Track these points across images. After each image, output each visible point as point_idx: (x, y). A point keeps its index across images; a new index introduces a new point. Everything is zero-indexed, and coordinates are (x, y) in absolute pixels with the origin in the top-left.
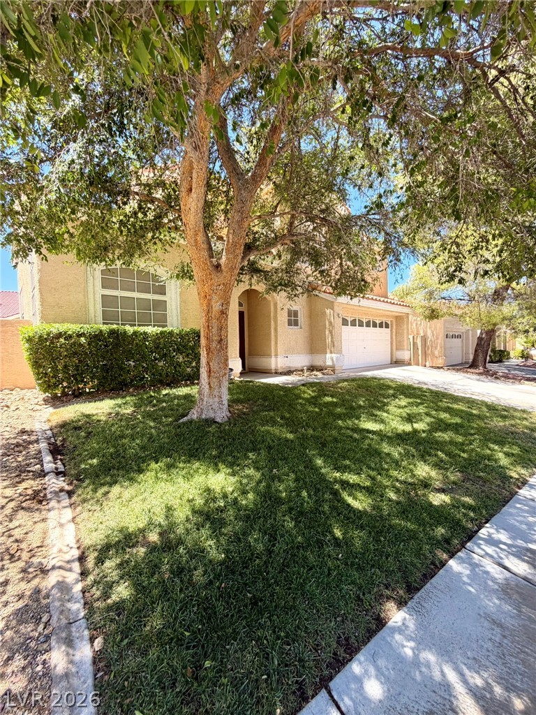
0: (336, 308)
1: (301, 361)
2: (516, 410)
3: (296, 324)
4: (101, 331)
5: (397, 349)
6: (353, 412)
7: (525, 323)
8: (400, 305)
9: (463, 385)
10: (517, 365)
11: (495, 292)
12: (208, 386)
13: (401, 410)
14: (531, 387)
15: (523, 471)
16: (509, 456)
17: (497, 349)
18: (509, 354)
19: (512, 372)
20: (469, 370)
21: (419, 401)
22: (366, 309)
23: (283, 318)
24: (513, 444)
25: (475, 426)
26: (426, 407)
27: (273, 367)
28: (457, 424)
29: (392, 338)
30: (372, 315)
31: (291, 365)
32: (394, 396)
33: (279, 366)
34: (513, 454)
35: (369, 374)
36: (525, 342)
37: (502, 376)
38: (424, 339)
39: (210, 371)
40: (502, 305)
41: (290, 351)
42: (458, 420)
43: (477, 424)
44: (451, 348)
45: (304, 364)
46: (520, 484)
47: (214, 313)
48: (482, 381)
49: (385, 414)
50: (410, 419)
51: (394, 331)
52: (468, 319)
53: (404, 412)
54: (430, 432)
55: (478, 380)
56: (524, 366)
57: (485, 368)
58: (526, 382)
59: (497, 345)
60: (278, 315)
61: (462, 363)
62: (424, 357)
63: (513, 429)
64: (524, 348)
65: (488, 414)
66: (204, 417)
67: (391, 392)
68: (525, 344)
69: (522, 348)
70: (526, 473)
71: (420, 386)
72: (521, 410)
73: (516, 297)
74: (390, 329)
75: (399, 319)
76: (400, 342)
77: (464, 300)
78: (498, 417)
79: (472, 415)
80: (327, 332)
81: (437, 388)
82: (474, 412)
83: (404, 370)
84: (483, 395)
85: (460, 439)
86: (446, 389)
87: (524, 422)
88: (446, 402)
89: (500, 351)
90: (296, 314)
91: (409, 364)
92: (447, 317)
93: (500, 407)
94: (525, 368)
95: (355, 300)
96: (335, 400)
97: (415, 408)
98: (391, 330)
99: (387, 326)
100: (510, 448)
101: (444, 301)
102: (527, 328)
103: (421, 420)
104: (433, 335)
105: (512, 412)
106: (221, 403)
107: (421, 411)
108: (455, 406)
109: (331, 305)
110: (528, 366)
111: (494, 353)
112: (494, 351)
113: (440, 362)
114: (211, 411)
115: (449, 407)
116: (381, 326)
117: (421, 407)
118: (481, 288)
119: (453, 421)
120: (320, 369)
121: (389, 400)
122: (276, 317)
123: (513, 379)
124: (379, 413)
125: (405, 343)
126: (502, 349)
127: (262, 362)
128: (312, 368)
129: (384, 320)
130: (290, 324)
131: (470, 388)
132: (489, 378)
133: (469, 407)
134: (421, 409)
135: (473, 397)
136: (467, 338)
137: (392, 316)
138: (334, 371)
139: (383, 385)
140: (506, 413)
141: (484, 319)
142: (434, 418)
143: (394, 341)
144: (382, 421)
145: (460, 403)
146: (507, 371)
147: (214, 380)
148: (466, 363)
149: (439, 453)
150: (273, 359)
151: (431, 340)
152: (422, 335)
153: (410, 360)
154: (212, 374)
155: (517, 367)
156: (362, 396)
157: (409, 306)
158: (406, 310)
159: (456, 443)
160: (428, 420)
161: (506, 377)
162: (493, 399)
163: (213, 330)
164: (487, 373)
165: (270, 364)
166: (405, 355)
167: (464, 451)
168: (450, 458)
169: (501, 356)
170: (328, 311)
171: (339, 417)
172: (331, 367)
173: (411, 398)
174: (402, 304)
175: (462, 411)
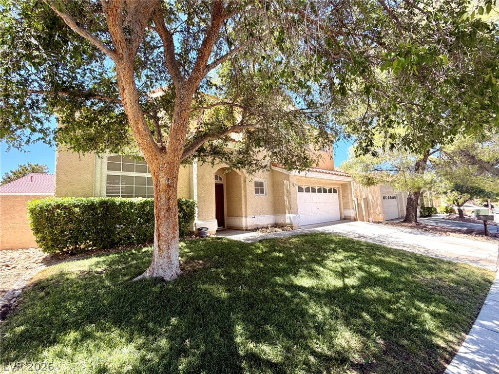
0: (291, 179)
1: (266, 220)
2: (442, 261)
3: (262, 192)
4: (93, 203)
5: (344, 209)
6: (293, 267)
7: (443, 187)
8: (345, 176)
9: (397, 238)
10: (443, 219)
11: (416, 164)
12: (157, 249)
13: (337, 265)
14: (455, 238)
15: (451, 337)
16: (435, 317)
17: (426, 206)
18: (435, 209)
19: (440, 225)
20: (403, 224)
21: (355, 255)
22: (314, 179)
23: (251, 188)
24: (440, 302)
25: (403, 280)
26: (360, 261)
27: (244, 225)
28: (385, 278)
29: (339, 200)
30: (322, 184)
31: (257, 223)
32: (334, 250)
33: (248, 225)
34: (439, 314)
35: (320, 229)
36: (448, 201)
37: (431, 229)
38: (366, 201)
39: (159, 235)
40: (423, 173)
41: (257, 213)
42: (387, 274)
43: (406, 278)
44: (388, 206)
45: (269, 223)
46: (447, 356)
47: (161, 186)
48: (414, 233)
49: (321, 269)
50: (343, 274)
51: (341, 195)
52: (397, 185)
53: (338, 267)
54: (358, 288)
55: (410, 233)
56: (448, 219)
57: (416, 222)
58: (451, 234)
59: (425, 204)
60: (247, 186)
61: (399, 218)
62: (367, 214)
63: (440, 282)
64: (448, 205)
65: (416, 267)
66: (155, 275)
67: (333, 246)
68: (448, 202)
69: (446, 205)
70: (454, 340)
71: (359, 239)
72: (447, 262)
73: (434, 167)
74: (337, 194)
75: (345, 186)
76: (346, 203)
77: (392, 170)
78: (425, 269)
79: (402, 268)
80: (285, 198)
81: (374, 241)
82: (404, 265)
83: (349, 225)
84: (414, 247)
85: (387, 295)
86: (381, 242)
87: (450, 275)
88: (379, 255)
89: (429, 208)
90: (261, 184)
91: (355, 220)
92: (380, 184)
93: (428, 259)
94: (450, 221)
95: (303, 173)
96: (281, 255)
97: (350, 261)
98: (339, 195)
99: (335, 191)
100: (437, 306)
101: (377, 172)
102: (445, 190)
103: (354, 274)
104: (373, 198)
105: (439, 264)
106: (170, 262)
107: (355, 265)
108: (387, 259)
109: (287, 177)
110: (452, 219)
111: (424, 210)
112: (423, 207)
113: (381, 217)
114: (161, 270)
115: (381, 261)
116: (330, 191)
117: (356, 261)
118: (404, 161)
119: (382, 275)
120: (281, 226)
121: (328, 254)
122: (245, 187)
123: (441, 231)
124: (316, 267)
125: (350, 204)
126: (430, 206)
127: (236, 222)
128: (276, 225)
129: (332, 187)
130: (257, 192)
131: (402, 240)
132: (420, 230)
133: (399, 260)
134: (355, 263)
135: (404, 249)
136: (401, 199)
137: (339, 184)
138: (292, 227)
139: (328, 239)
140: (433, 265)
141: (409, 184)
142: (365, 271)
143: (342, 202)
144: (318, 276)
145: (392, 256)
146: (435, 224)
147: (163, 243)
148: (402, 218)
149: (364, 314)
150: (244, 220)
151: (372, 201)
152: (364, 197)
153: (357, 217)
154: (161, 238)
155: (443, 220)
156: (305, 251)
157: (350, 176)
158: (348, 179)
159: (383, 301)
160: (360, 274)
161: (435, 229)
162: (422, 250)
163: (161, 201)
164: (418, 226)
165: (242, 223)
166: (351, 213)
167: (390, 311)
168: (374, 320)
169: (429, 212)
170: (285, 182)
171: (278, 272)
172: (290, 225)
173: (348, 252)
174: (347, 175)
175: (392, 264)
